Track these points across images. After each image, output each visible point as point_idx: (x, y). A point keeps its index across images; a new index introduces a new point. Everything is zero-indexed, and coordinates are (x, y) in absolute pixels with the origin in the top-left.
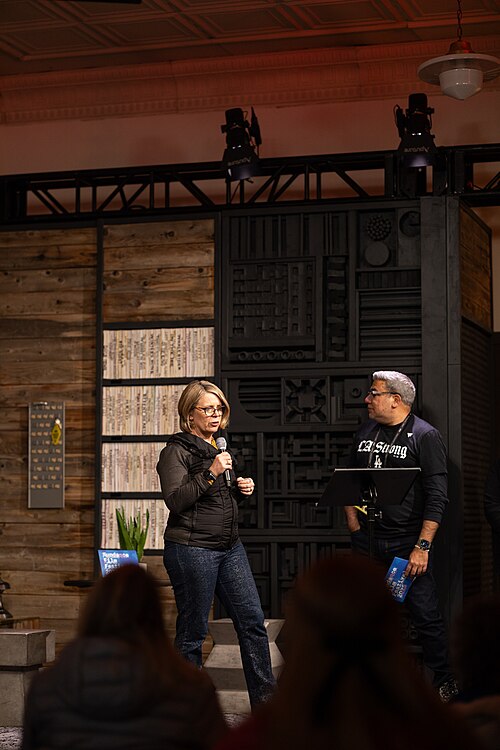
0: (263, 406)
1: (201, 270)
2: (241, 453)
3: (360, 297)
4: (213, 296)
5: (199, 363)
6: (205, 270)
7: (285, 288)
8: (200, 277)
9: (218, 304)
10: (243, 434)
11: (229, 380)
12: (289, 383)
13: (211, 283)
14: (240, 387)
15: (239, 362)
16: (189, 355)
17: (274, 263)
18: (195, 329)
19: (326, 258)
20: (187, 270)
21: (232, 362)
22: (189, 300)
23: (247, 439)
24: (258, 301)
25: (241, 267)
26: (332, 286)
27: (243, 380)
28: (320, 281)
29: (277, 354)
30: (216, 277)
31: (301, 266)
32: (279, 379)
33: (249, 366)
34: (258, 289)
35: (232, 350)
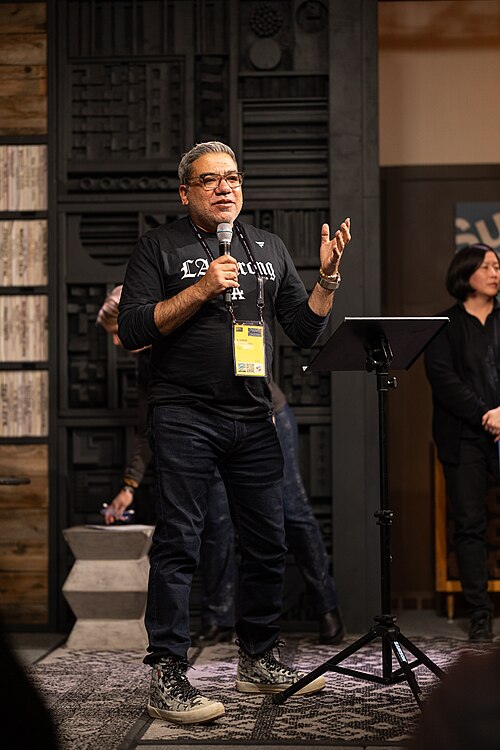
0: (112, 250)
1: (28, 69)
2: (84, 311)
3: (244, 109)
4: (44, 104)
5: (26, 192)
6: (34, 69)
7: (141, 96)
8: (27, 79)
9: (53, 114)
10: (86, 286)
11: (68, 214)
12: (150, 220)
13: (42, 87)
14: (83, 225)
15: (81, 191)
16: (12, 182)
17: (127, 64)
18: (20, 148)
19: (198, 58)
20: (12, 68)
21: (71, 192)
22: (13, 109)
23: (92, 292)
24: (106, 113)
25: (81, 68)
26: (207, 94)
27: (85, 215)
28: (190, 87)
29: (133, 182)
30: (48, 78)
31: (164, 68)
32: (135, 214)
33: (95, 197)
34: (106, 96)
35: (71, 176)
